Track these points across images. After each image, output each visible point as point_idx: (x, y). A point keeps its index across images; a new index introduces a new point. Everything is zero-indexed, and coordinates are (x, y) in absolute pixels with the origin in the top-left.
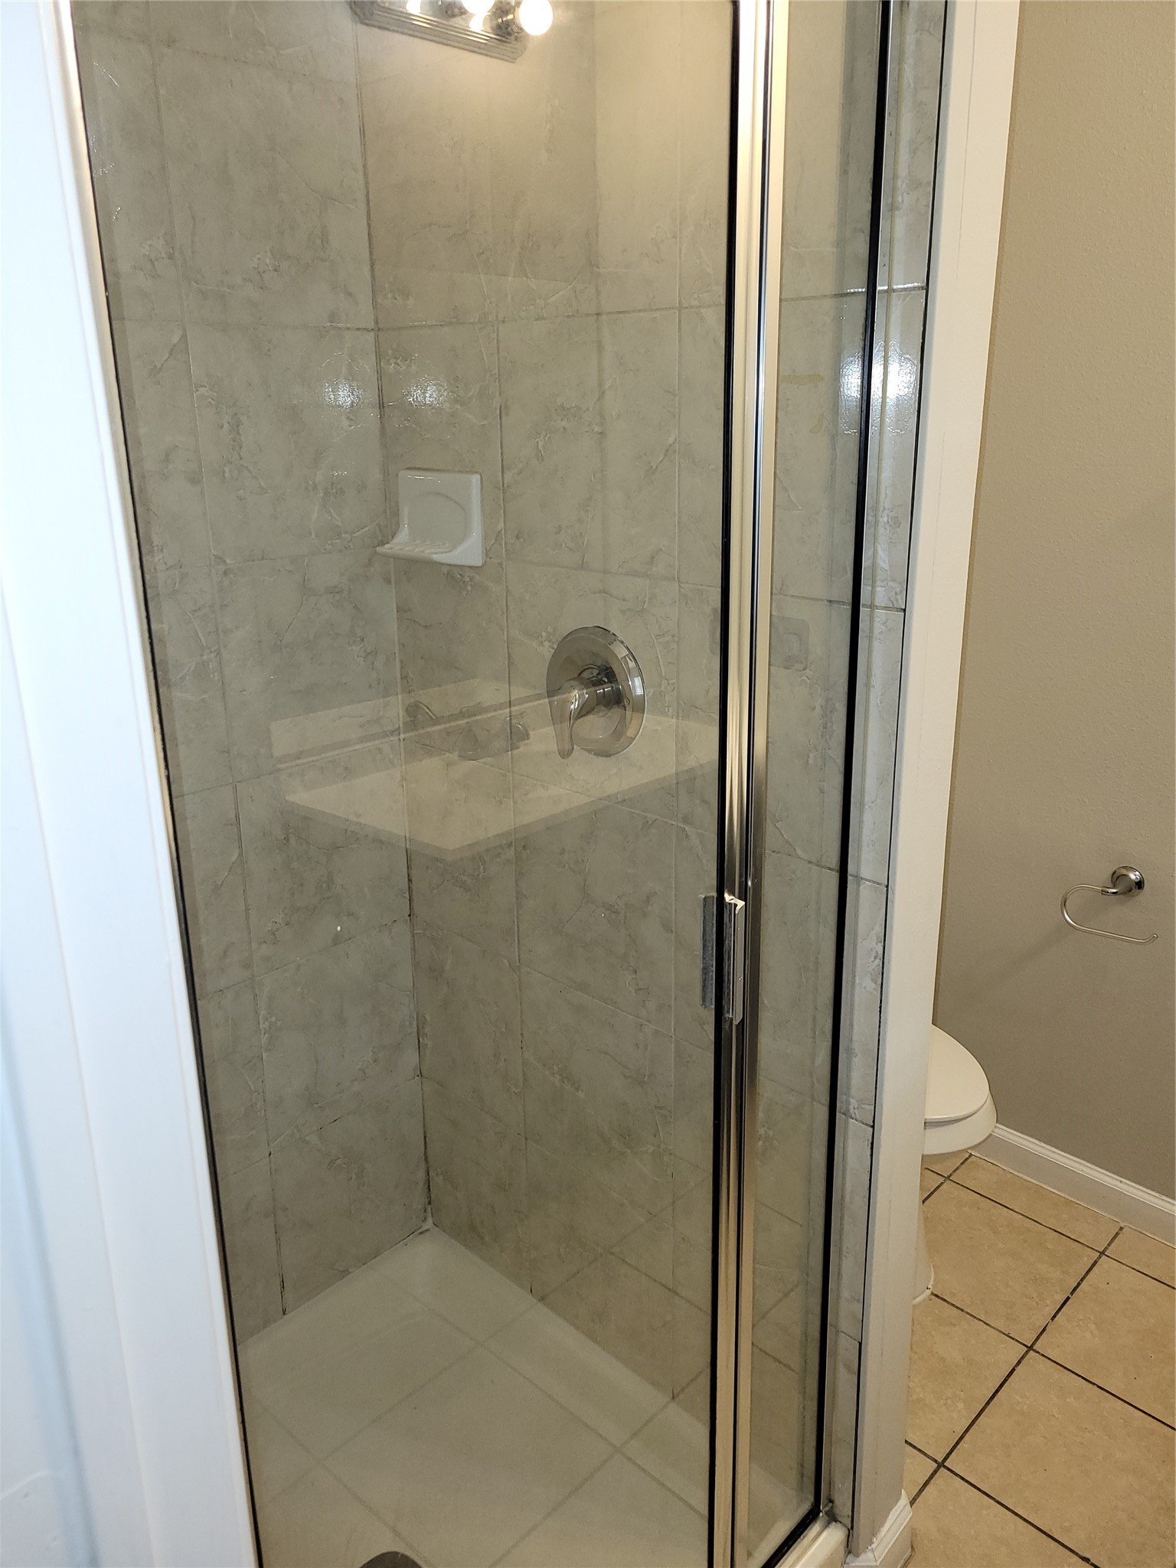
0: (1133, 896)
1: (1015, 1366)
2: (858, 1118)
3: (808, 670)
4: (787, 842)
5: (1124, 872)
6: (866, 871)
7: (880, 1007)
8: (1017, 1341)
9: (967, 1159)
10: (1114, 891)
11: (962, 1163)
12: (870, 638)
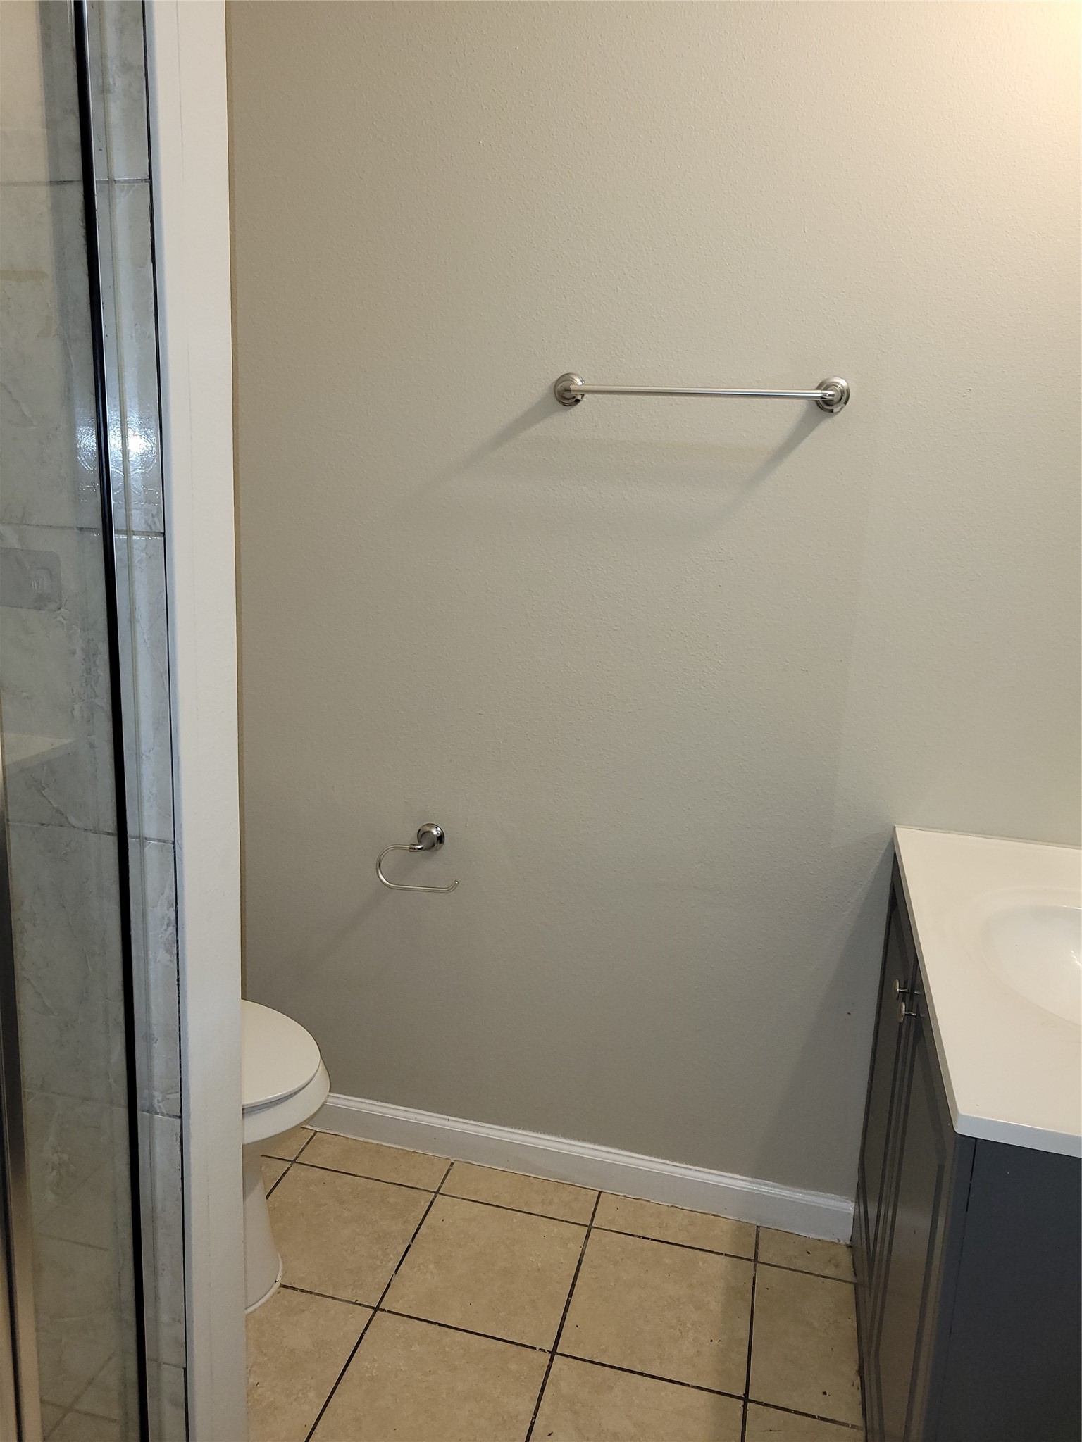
0: (437, 850)
1: (364, 1332)
2: (164, 1112)
3: (62, 610)
4: (57, 811)
5: (428, 829)
6: (150, 829)
7: (178, 980)
8: (364, 1306)
9: (312, 1137)
10: (420, 847)
11: (308, 1143)
12: (130, 567)
